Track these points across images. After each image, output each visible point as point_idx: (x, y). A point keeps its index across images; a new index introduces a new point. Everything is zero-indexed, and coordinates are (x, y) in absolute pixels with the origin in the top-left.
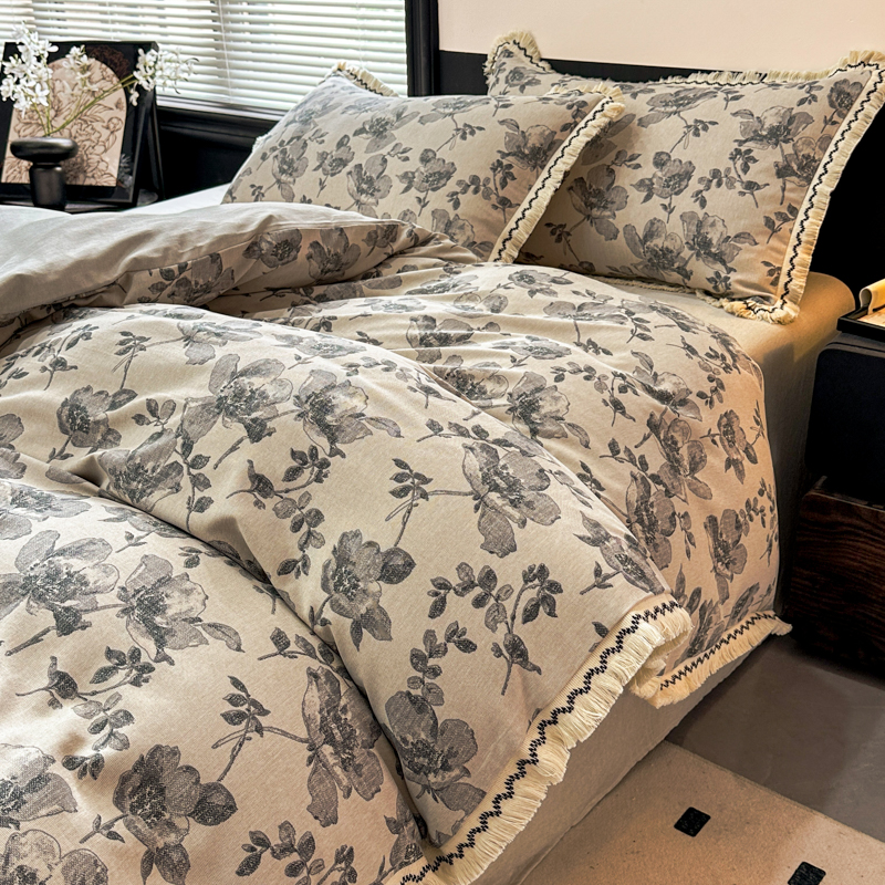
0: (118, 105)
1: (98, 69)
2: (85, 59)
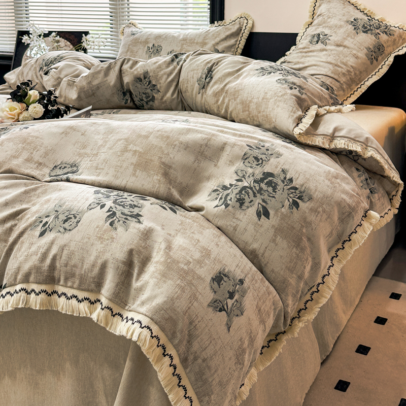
1: (63, 42)
2: (58, 38)
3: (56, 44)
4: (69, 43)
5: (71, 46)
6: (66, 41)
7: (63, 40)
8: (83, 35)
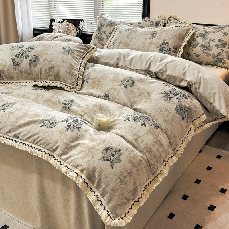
0: (75, 33)
1: (71, 25)
2: (67, 23)
3: (66, 26)
4: (73, 26)
5: (74, 27)
6: (72, 24)
7: (71, 24)
8: (80, 21)
